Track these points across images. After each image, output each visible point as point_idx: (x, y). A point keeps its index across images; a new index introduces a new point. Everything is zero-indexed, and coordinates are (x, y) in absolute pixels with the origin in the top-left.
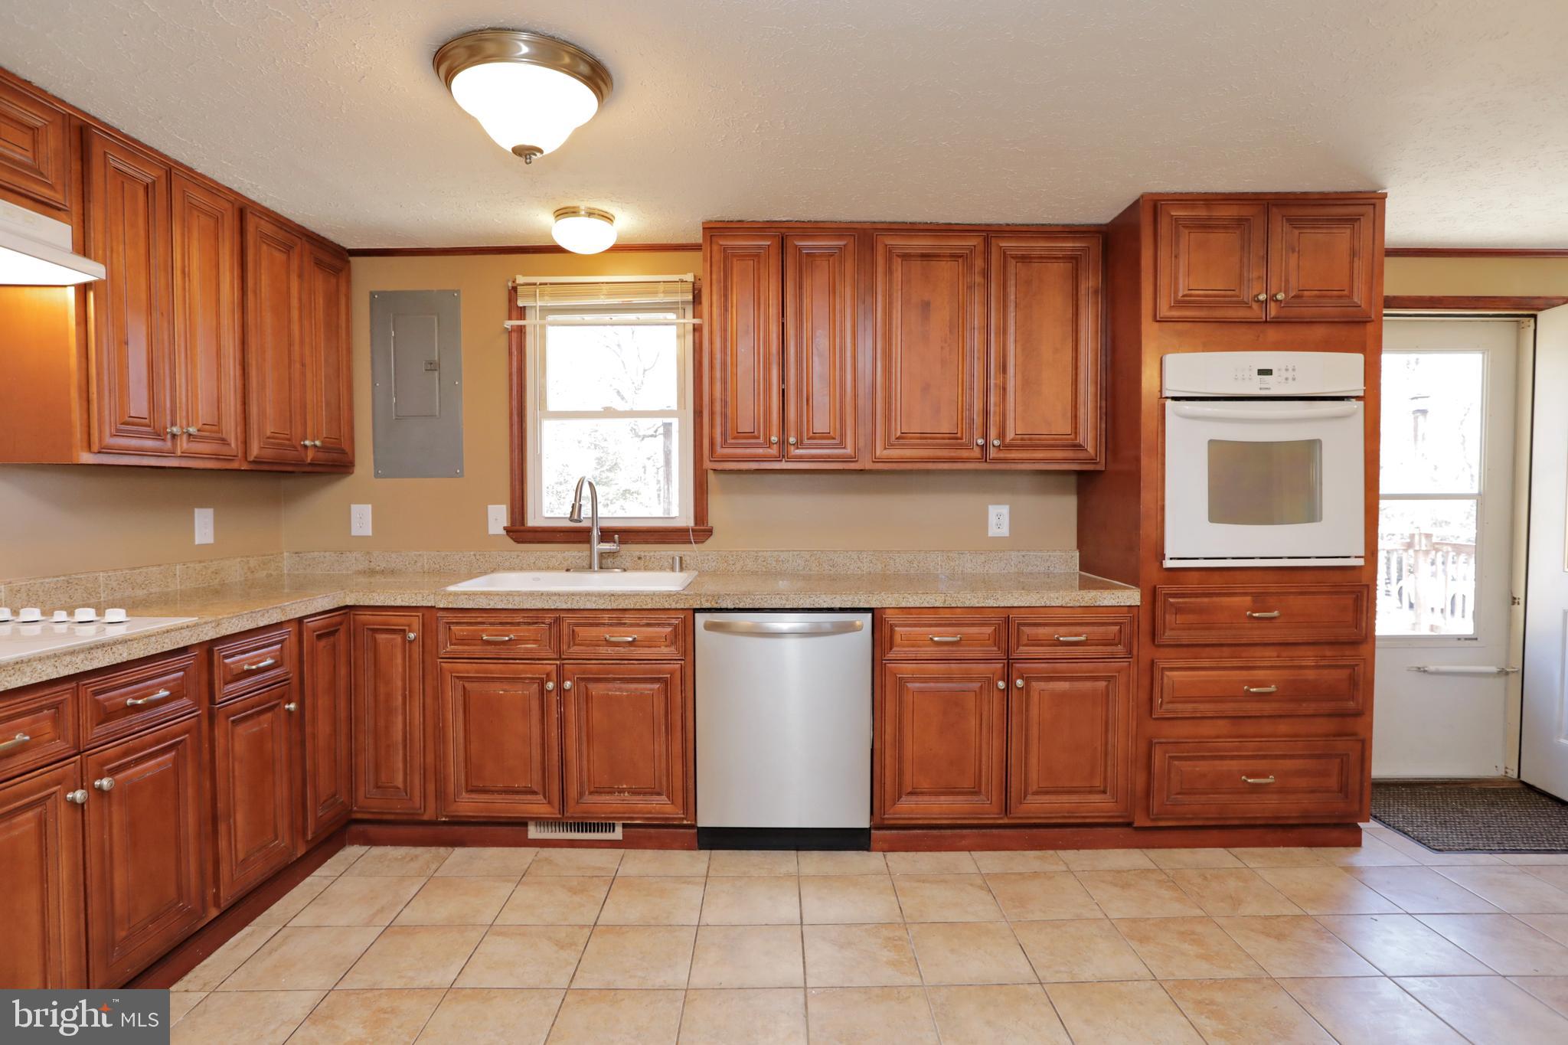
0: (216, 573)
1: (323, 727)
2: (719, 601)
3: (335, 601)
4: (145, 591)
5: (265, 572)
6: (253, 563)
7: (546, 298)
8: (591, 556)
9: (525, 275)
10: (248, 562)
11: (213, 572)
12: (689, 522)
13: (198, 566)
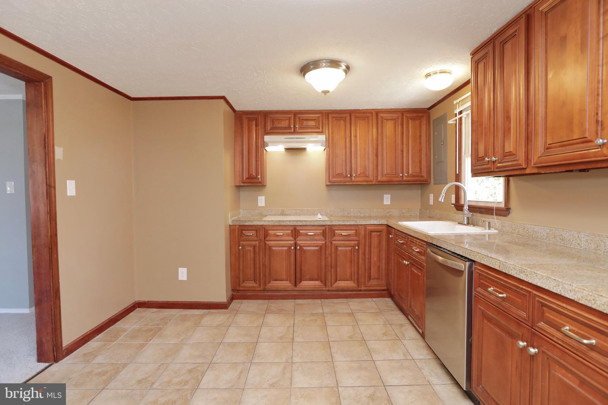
0: (389, 213)
1: (374, 258)
2: (433, 241)
3: (380, 222)
4: (364, 215)
5: (409, 214)
6: (403, 211)
7: (461, 107)
8: (464, 219)
9: (456, 100)
10: (402, 210)
11: (387, 212)
12: (502, 205)
13: (382, 210)
